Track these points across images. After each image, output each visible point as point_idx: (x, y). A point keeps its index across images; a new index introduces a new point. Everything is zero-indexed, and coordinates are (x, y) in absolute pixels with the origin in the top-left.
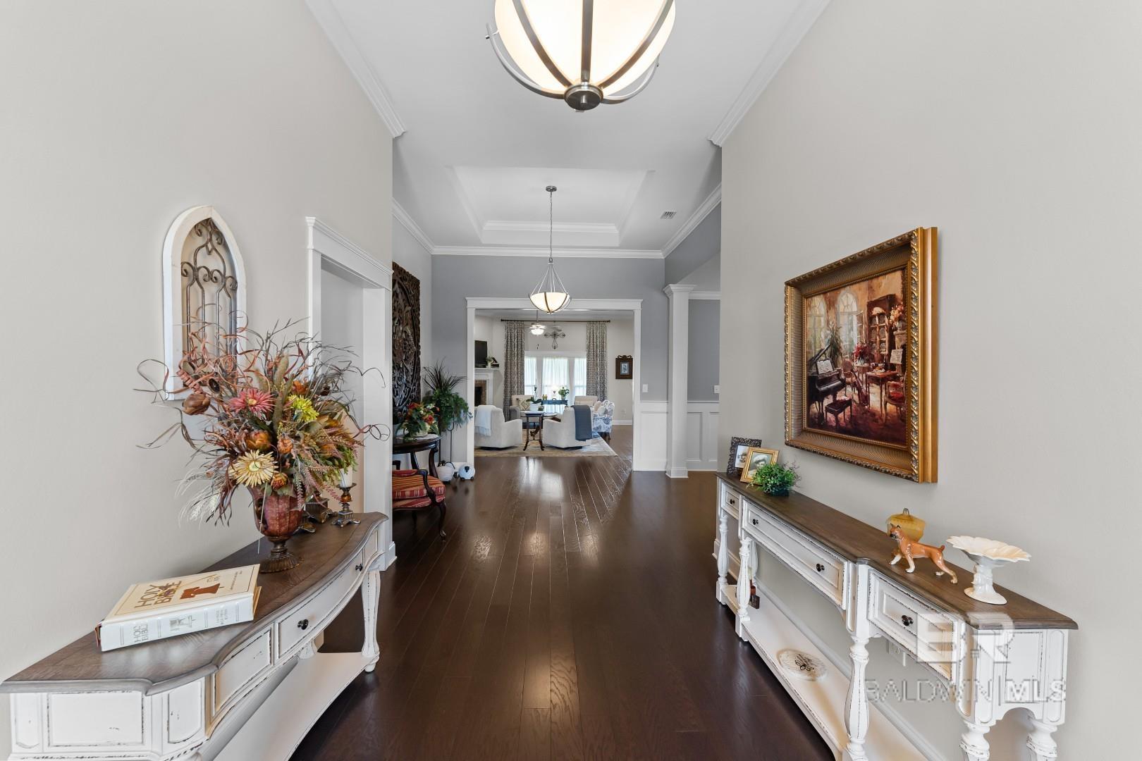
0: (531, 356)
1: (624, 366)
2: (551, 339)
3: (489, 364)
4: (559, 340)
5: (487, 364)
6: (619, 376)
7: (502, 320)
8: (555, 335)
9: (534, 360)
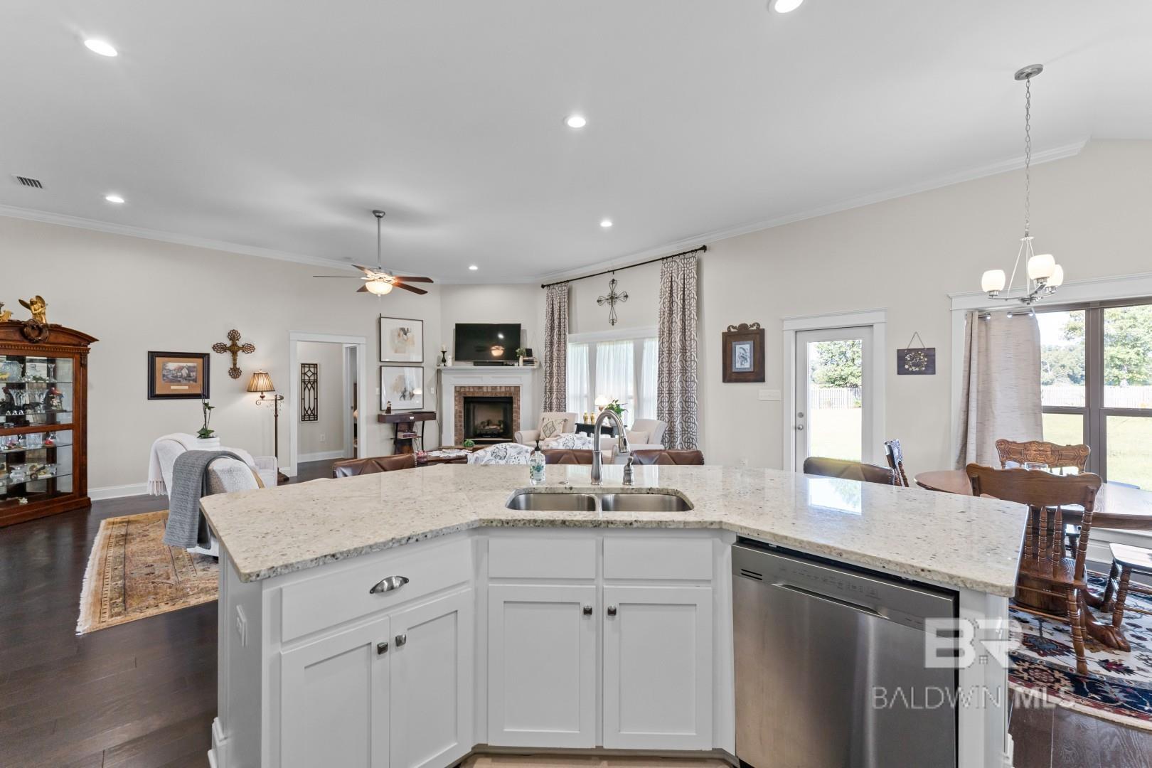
0: (579, 342)
1: (743, 351)
2: (607, 306)
3: (521, 359)
4: (619, 305)
5: (517, 359)
6: (730, 375)
7: (543, 286)
8: (612, 298)
9: (585, 349)
